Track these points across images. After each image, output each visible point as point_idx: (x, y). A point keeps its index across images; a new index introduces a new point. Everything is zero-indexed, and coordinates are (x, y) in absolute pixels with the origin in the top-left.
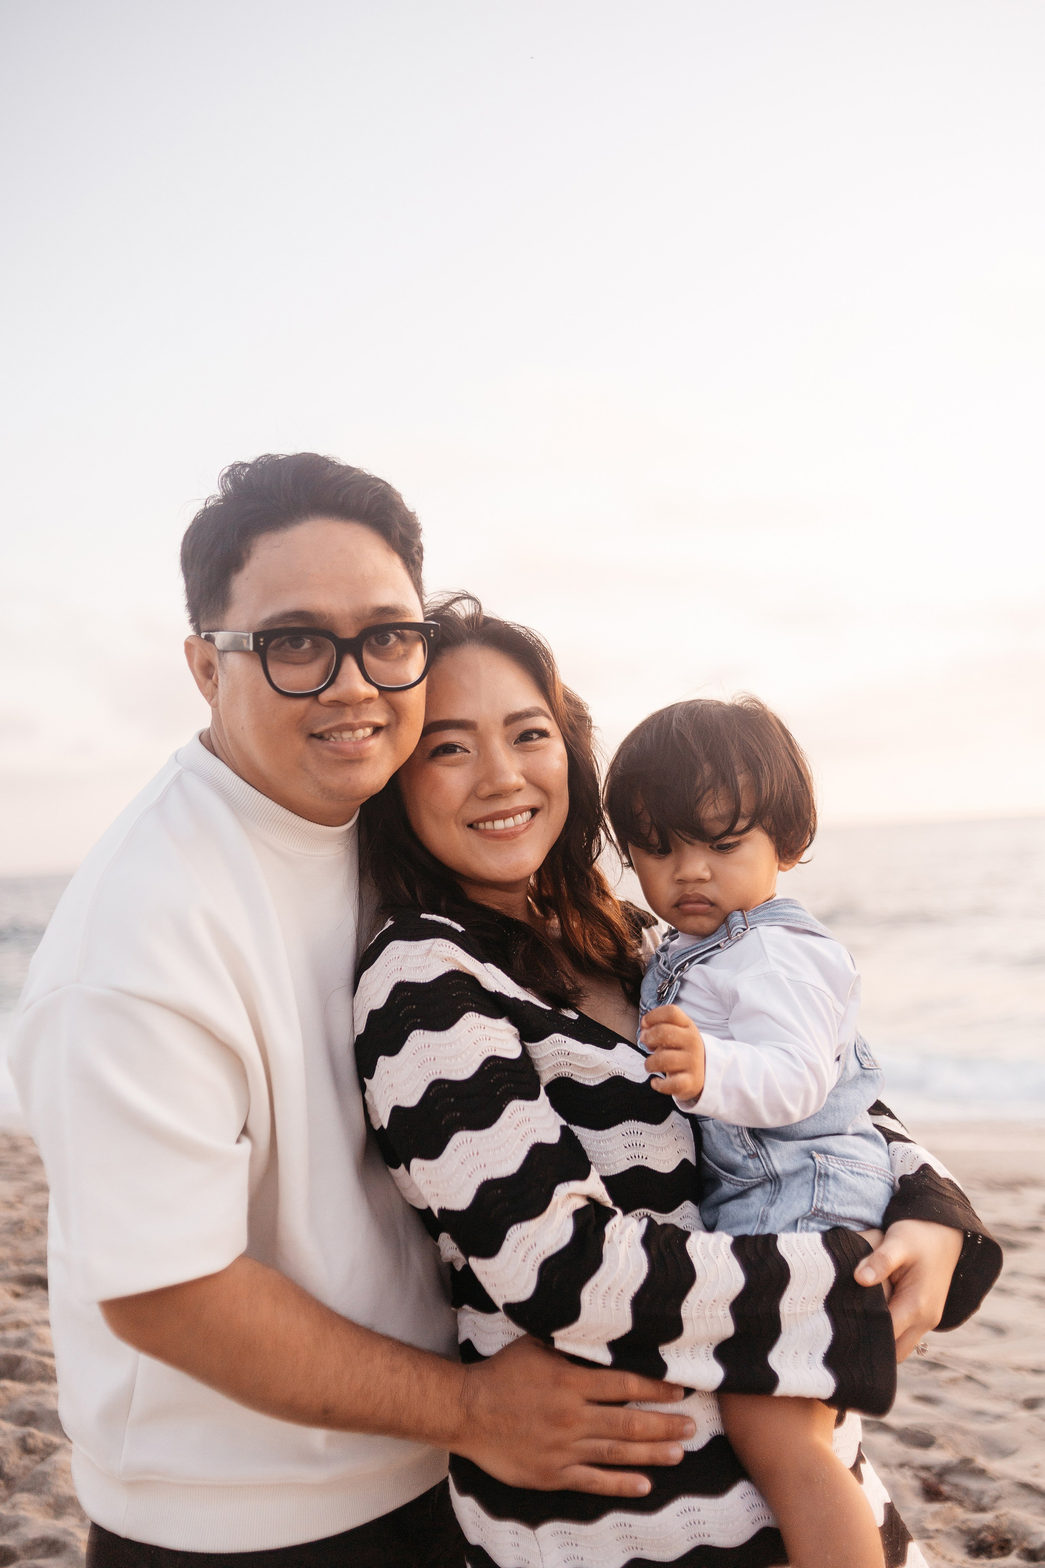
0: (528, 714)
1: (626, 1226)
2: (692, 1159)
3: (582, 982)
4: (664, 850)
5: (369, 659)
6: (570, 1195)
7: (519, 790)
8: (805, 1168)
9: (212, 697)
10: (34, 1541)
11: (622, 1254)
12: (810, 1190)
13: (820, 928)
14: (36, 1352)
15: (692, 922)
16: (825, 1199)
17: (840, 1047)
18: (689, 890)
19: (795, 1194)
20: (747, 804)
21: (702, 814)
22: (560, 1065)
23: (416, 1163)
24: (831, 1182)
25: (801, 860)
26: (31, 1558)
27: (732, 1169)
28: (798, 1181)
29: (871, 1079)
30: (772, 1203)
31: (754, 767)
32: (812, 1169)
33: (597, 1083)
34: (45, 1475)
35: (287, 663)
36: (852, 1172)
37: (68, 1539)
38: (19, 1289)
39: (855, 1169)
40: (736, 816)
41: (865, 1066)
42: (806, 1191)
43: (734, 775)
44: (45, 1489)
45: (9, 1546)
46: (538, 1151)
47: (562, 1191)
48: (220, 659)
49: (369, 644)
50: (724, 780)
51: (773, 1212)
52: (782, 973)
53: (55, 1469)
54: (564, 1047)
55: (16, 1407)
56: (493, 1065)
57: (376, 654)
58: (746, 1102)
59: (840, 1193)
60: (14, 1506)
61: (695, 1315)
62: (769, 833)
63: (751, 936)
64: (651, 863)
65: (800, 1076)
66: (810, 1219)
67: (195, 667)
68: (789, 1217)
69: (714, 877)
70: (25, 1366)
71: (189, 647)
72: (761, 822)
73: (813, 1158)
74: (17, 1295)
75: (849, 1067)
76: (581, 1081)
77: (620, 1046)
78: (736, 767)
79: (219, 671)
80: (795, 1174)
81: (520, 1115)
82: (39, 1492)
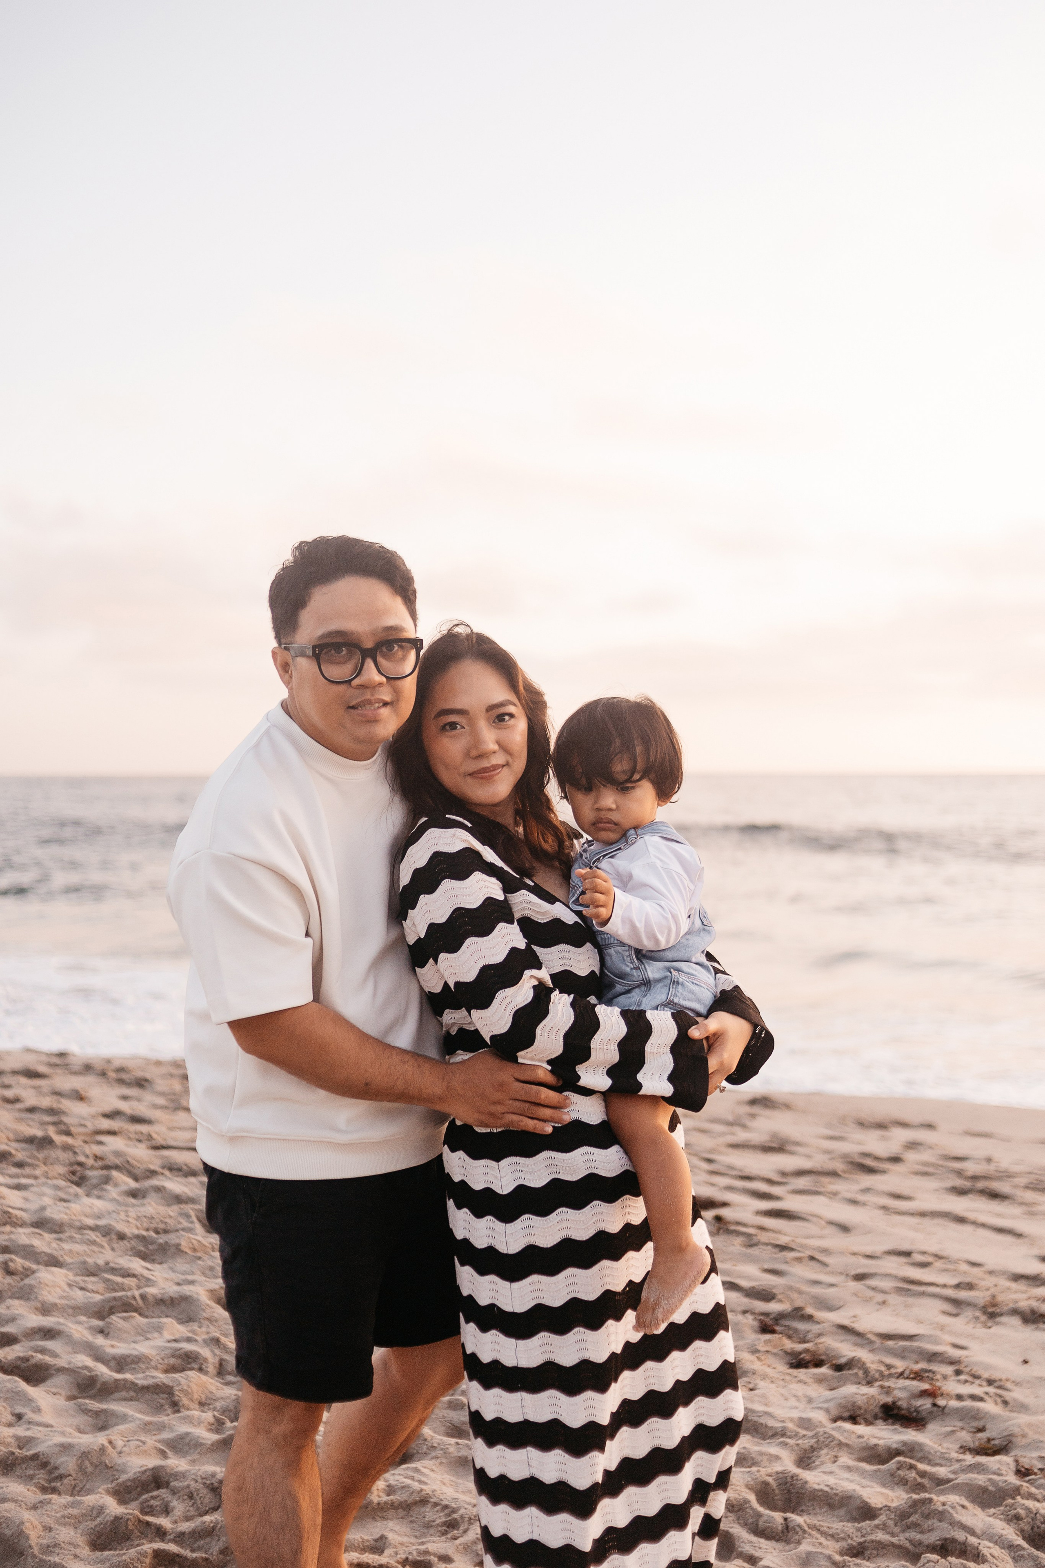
0: (502, 705)
1: (561, 997)
2: (597, 972)
3: (536, 864)
4: (588, 789)
5: (381, 660)
6: (532, 977)
7: (494, 752)
8: (665, 977)
9: (289, 683)
10: (31, 1330)
11: (560, 1010)
12: (667, 990)
13: (680, 838)
15: (604, 835)
16: (676, 995)
17: (691, 909)
18: (603, 815)
19: (658, 991)
20: (640, 764)
21: (613, 769)
22: (524, 909)
23: (442, 956)
24: (680, 986)
25: (671, 800)
26: (32, 1340)
27: (622, 976)
28: (661, 985)
29: (709, 932)
30: (645, 996)
31: (646, 743)
32: (670, 978)
33: (545, 921)
34: (31, 1287)
35: (332, 663)
36: (693, 983)
37: (61, 1328)
39: (694, 981)
40: (633, 771)
41: (704, 923)
42: (665, 990)
43: (634, 747)
45: (12, 1333)
46: (514, 951)
47: (528, 973)
48: (293, 661)
49: (382, 652)
50: (628, 749)
51: (645, 1000)
52: (658, 864)
53: (40, 1283)
54: (528, 898)
56: (489, 902)
57: (386, 657)
58: (634, 928)
59: (684, 993)
60: (8, 1308)
61: (598, 1047)
62: (653, 783)
63: (640, 842)
64: (580, 797)
65: (666, 919)
66: (665, 1006)
67: (278, 666)
68: (654, 1004)
69: (618, 808)
71: (274, 653)
72: (648, 775)
73: (671, 973)
75: (695, 923)
76: (536, 920)
77: (557, 903)
78: (636, 742)
79: (292, 668)
80: (660, 980)
81: (504, 931)
82: (28, 1299)
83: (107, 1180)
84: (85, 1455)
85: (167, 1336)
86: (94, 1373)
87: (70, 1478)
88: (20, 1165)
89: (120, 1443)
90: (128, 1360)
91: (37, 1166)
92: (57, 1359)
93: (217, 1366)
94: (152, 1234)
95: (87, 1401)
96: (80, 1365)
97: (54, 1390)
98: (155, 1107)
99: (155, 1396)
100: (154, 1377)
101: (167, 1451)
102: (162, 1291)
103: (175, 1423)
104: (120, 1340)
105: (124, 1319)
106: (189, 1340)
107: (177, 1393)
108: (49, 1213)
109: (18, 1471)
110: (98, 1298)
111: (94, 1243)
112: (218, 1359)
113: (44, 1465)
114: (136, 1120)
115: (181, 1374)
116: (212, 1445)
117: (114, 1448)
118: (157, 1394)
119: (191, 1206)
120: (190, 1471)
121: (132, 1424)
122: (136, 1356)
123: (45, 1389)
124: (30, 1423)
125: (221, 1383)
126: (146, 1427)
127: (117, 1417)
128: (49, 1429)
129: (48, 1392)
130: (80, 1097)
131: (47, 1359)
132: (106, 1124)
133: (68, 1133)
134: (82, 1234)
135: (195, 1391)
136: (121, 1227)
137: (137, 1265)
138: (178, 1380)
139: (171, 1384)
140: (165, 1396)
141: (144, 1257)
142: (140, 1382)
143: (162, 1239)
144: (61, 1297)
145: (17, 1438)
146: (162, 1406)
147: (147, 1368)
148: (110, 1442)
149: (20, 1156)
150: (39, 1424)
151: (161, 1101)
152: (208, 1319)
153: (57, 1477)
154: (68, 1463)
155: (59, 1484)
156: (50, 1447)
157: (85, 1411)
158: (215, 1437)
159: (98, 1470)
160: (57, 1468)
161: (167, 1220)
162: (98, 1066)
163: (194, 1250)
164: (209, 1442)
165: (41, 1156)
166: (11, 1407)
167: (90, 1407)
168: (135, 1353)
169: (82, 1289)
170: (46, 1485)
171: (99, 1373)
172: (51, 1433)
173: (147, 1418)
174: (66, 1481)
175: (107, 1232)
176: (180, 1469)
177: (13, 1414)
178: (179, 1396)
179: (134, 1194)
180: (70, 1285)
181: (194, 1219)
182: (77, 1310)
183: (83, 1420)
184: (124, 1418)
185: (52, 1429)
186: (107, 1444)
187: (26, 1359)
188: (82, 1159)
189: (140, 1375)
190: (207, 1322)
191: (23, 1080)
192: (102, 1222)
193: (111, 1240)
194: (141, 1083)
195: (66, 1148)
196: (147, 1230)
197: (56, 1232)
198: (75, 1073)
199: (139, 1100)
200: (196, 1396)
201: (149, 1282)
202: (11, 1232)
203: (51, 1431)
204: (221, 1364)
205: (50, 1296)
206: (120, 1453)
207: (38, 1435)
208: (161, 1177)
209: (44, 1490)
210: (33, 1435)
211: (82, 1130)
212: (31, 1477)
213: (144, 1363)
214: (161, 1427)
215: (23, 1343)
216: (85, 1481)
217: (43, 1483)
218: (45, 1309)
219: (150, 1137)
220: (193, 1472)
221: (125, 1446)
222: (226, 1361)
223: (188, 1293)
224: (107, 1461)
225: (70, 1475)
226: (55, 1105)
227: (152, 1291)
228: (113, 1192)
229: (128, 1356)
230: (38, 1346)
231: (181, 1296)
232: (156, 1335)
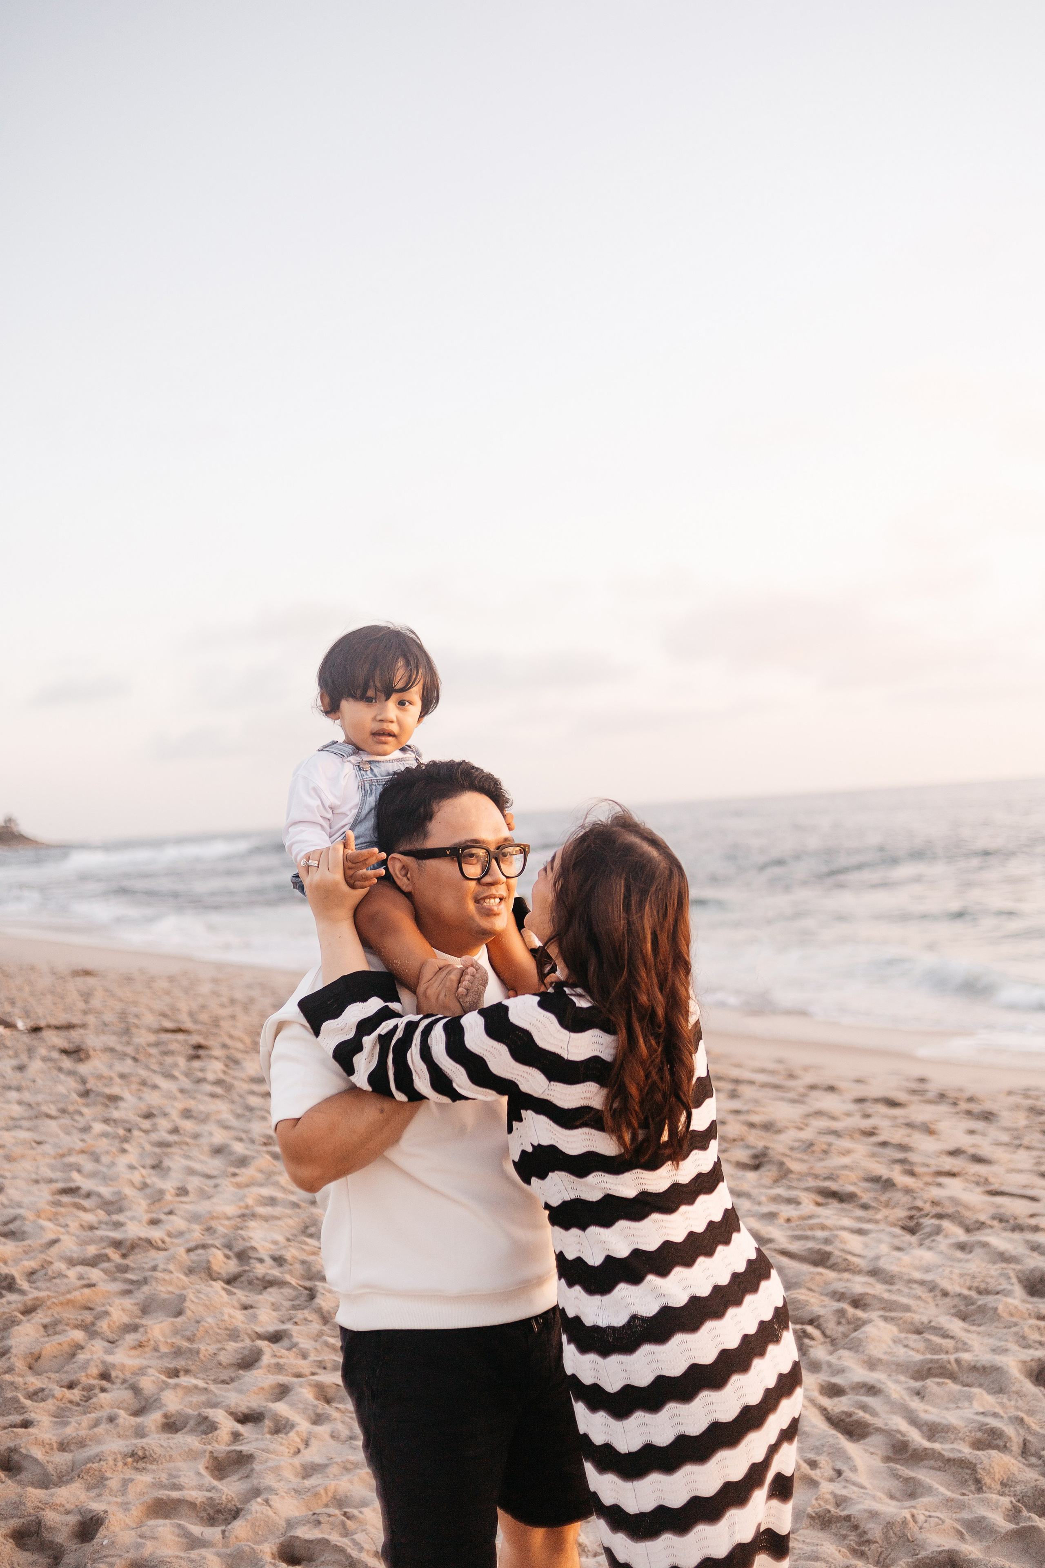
10: (858, 1383)
14: (843, 1250)
26: (857, 1395)
34: (861, 1339)
37: (882, 1386)
38: (820, 1199)
44: (861, 1349)
55: (831, 1288)
60: (840, 1358)
70: (832, 1261)
74: (818, 1204)
82: (857, 1352)
83: (938, 1231)
84: (889, 1525)
85: (977, 1407)
86: (906, 1438)
87: (877, 1544)
88: (865, 1207)
89: (921, 1518)
90: (939, 1428)
91: (880, 1210)
92: (876, 1419)
93: (1022, 1445)
94: (973, 1294)
95: (898, 1467)
96: (895, 1428)
97: (872, 1450)
98: (999, 1144)
99: (960, 1470)
100: (959, 1451)
101: (965, 1533)
102: (976, 1358)
103: (974, 1503)
104: (935, 1405)
105: (938, 1384)
106: (995, 1415)
107: (979, 1471)
108: (883, 1264)
109: (834, 1529)
110: (918, 1357)
111: (920, 1298)
112: (1022, 1439)
113: (856, 1527)
114: (978, 1159)
115: (985, 1453)
116: (1006, 1533)
117: (915, 1522)
118: (962, 1468)
119: (1012, 1266)
120: (981, 1560)
121: (935, 1498)
122: (946, 1426)
123: (862, 1446)
124: (847, 1481)
125: (1024, 1464)
126: (948, 1503)
127: (924, 1487)
128: (863, 1491)
129: (865, 1450)
130: (928, 1130)
131: (867, 1417)
132: (949, 1164)
133: (912, 1174)
134: (911, 1288)
135: (997, 1471)
136: (946, 1285)
137: (956, 1326)
138: (980, 1458)
139: (974, 1461)
140: (969, 1471)
141: (963, 1317)
142: (947, 1454)
143: (982, 1300)
144: (886, 1353)
145: (835, 1496)
146: (966, 1481)
147: (955, 1439)
148: (913, 1516)
149: (866, 1198)
150: (855, 1484)
151: (1005, 1138)
152: (1017, 1393)
153: (866, 1542)
154: (875, 1531)
155: (867, 1549)
156: (859, 1511)
157: (896, 1476)
158: (1011, 1526)
159: (901, 1541)
160: (865, 1533)
161: (989, 1280)
162: (952, 1094)
163: (1011, 1315)
164: (1004, 1531)
165: (884, 1198)
166: (833, 1461)
167: (901, 1473)
168: (944, 1422)
169: (906, 1346)
170: (856, 1547)
171: (910, 1439)
172: (864, 1496)
173: (949, 1494)
174: (873, 1547)
175: (932, 1287)
176: (972, 1556)
177: (835, 1470)
178: (981, 1474)
179: (962, 1247)
180: (894, 1342)
181: (1014, 1280)
182: (900, 1367)
183: (893, 1485)
184: (929, 1490)
185: (866, 1491)
186: (909, 1517)
187: (850, 1415)
188: (919, 1203)
189: (948, 1446)
190: (1016, 1396)
191: (883, 1109)
192: (928, 1277)
193: (935, 1296)
194: (987, 1116)
195: (908, 1191)
196: (970, 1288)
197: (887, 1283)
198: (931, 1102)
199: (984, 1134)
200: (997, 1476)
201: (964, 1347)
202: (848, 1280)
203: (864, 1493)
204: (1025, 1444)
205: (876, 1351)
206: (921, 1528)
207: (853, 1496)
208: (988, 1231)
209: (854, 1552)
210: (848, 1495)
211: (925, 1170)
212: (844, 1537)
213: (952, 1433)
214: (962, 1506)
215: (849, 1396)
216: (890, 1550)
217: (854, 1545)
218: (872, 1364)
219: (987, 1182)
220: (984, 1562)
221: (926, 1521)
222: (1030, 1442)
223: (999, 1365)
224: (909, 1535)
225: (877, 1542)
226: (905, 1141)
227: (966, 1357)
228: (943, 1243)
229: (939, 1424)
230: (861, 1402)
231: (992, 1366)
232: (966, 1404)
